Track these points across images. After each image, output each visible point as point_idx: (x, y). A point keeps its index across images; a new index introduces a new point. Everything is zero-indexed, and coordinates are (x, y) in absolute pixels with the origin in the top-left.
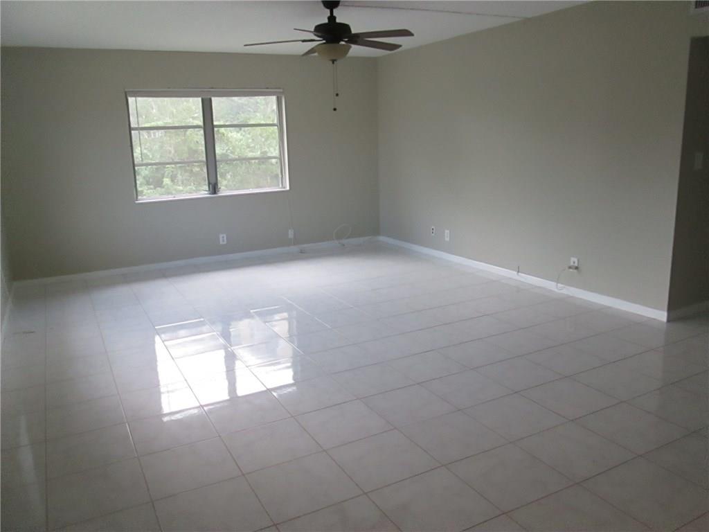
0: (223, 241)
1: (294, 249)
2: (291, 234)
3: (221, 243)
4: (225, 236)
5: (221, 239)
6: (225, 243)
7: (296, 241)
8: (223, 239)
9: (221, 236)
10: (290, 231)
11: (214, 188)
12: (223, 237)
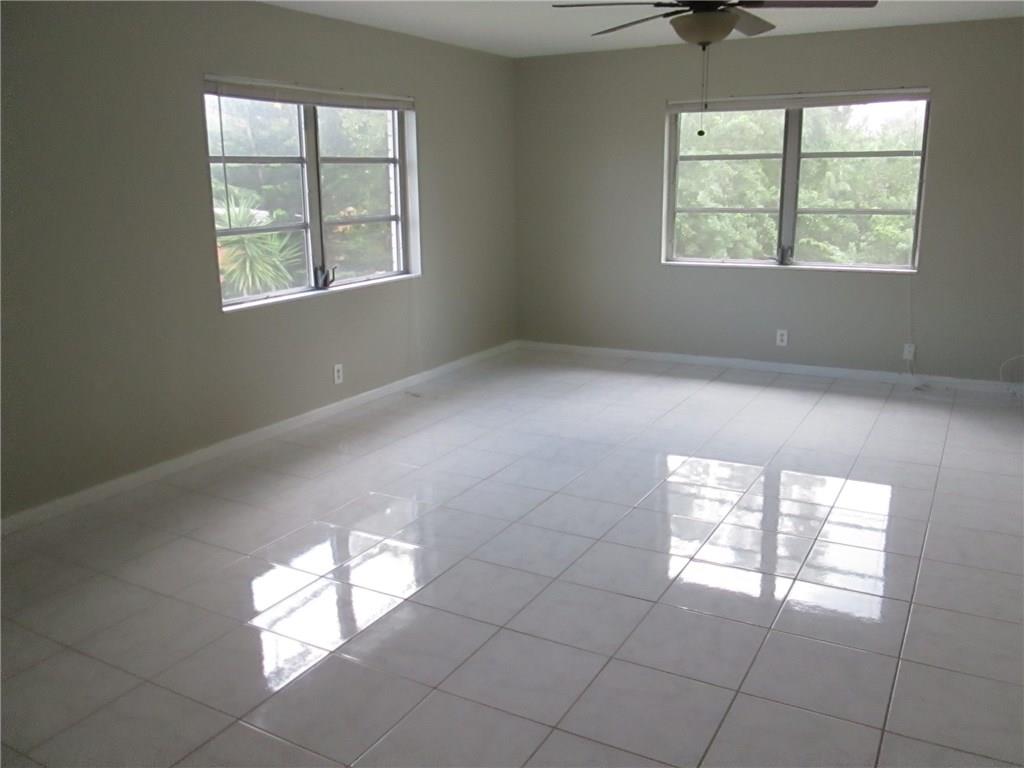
0: (782, 341)
1: (912, 379)
2: (908, 352)
3: (778, 342)
4: (785, 332)
5: (778, 338)
6: (785, 344)
7: (915, 367)
8: (781, 338)
9: (779, 332)
10: (907, 346)
11: (785, 254)
12: (782, 335)
